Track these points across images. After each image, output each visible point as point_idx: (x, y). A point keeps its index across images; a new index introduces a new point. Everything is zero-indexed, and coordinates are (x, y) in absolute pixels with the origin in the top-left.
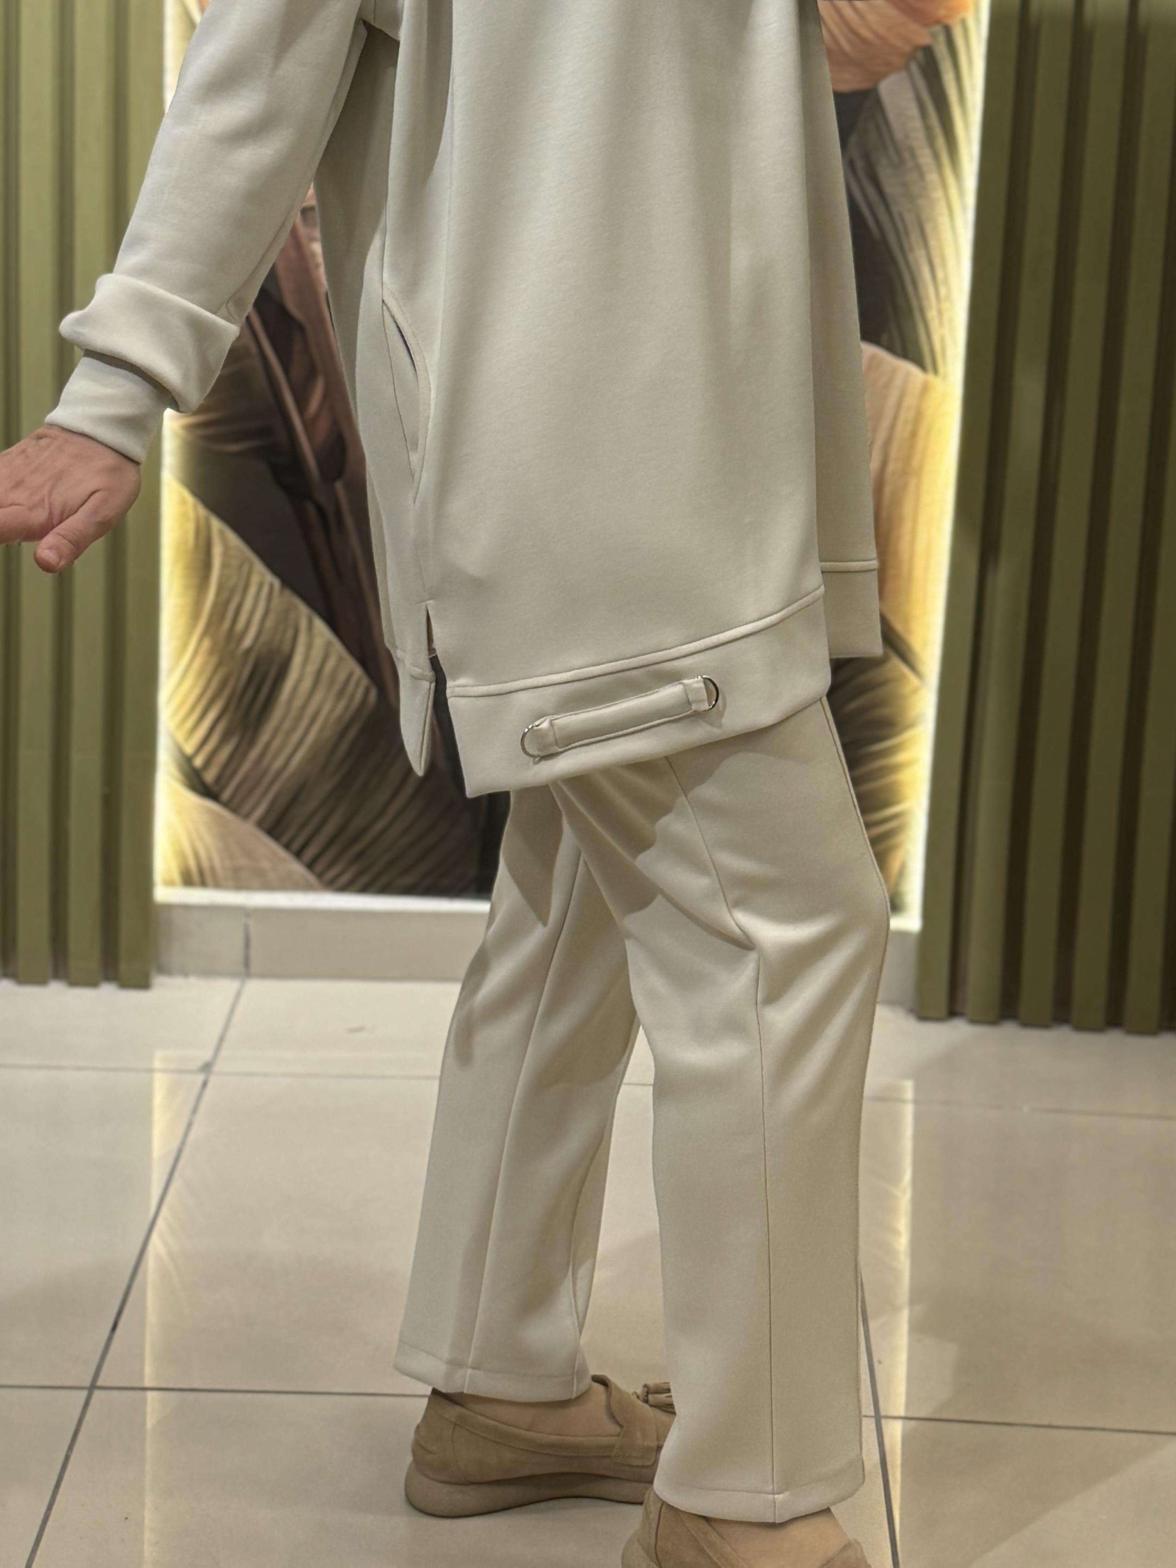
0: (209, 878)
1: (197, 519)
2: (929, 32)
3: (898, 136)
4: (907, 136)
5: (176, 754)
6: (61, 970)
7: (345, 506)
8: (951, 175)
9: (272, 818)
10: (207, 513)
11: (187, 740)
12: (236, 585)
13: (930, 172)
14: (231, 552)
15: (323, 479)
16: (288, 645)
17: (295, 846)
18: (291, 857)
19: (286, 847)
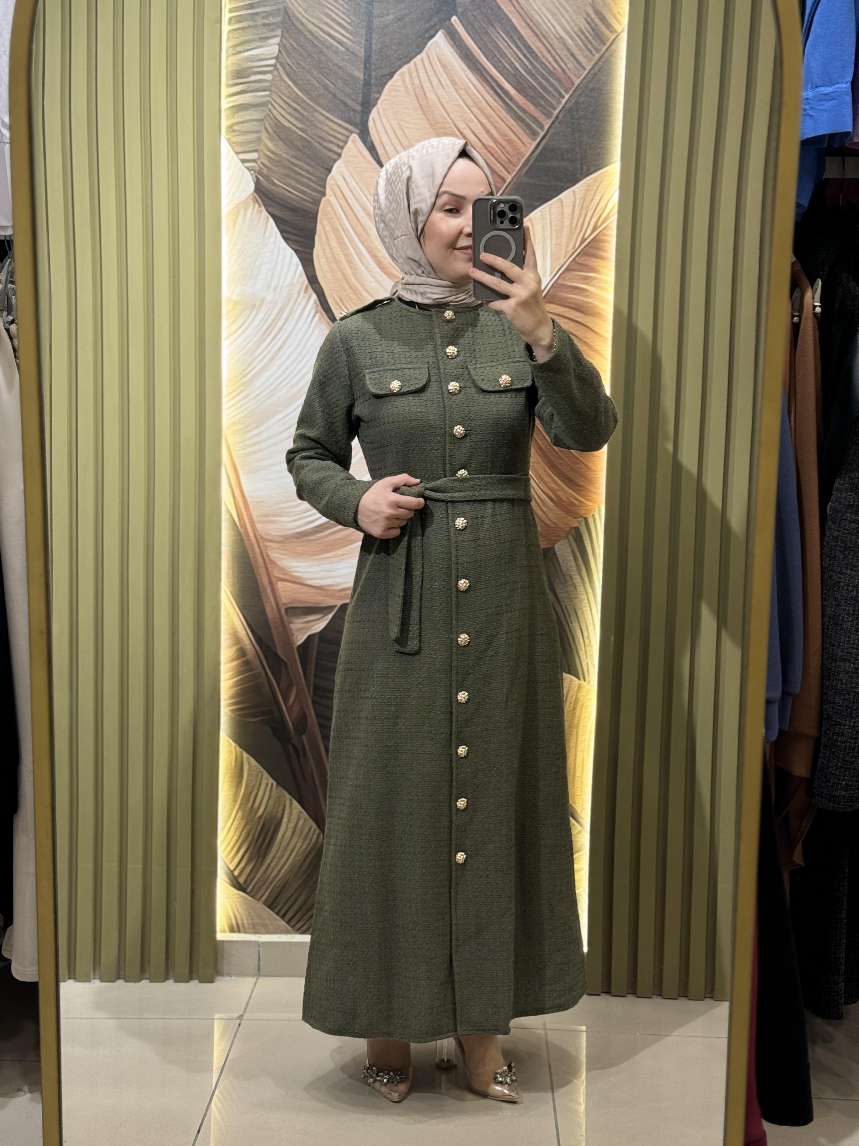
0: (241, 928)
1: (236, 753)
2: (578, 521)
3: (564, 569)
4: (568, 569)
5: (226, 869)
6: (171, 974)
7: (307, 747)
8: (589, 587)
9: (271, 899)
10: (241, 750)
11: (231, 862)
12: (255, 785)
13: (580, 586)
14: (253, 768)
15: (296, 734)
16: (280, 814)
17: (281, 913)
18: (280, 918)
19: (277, 914)
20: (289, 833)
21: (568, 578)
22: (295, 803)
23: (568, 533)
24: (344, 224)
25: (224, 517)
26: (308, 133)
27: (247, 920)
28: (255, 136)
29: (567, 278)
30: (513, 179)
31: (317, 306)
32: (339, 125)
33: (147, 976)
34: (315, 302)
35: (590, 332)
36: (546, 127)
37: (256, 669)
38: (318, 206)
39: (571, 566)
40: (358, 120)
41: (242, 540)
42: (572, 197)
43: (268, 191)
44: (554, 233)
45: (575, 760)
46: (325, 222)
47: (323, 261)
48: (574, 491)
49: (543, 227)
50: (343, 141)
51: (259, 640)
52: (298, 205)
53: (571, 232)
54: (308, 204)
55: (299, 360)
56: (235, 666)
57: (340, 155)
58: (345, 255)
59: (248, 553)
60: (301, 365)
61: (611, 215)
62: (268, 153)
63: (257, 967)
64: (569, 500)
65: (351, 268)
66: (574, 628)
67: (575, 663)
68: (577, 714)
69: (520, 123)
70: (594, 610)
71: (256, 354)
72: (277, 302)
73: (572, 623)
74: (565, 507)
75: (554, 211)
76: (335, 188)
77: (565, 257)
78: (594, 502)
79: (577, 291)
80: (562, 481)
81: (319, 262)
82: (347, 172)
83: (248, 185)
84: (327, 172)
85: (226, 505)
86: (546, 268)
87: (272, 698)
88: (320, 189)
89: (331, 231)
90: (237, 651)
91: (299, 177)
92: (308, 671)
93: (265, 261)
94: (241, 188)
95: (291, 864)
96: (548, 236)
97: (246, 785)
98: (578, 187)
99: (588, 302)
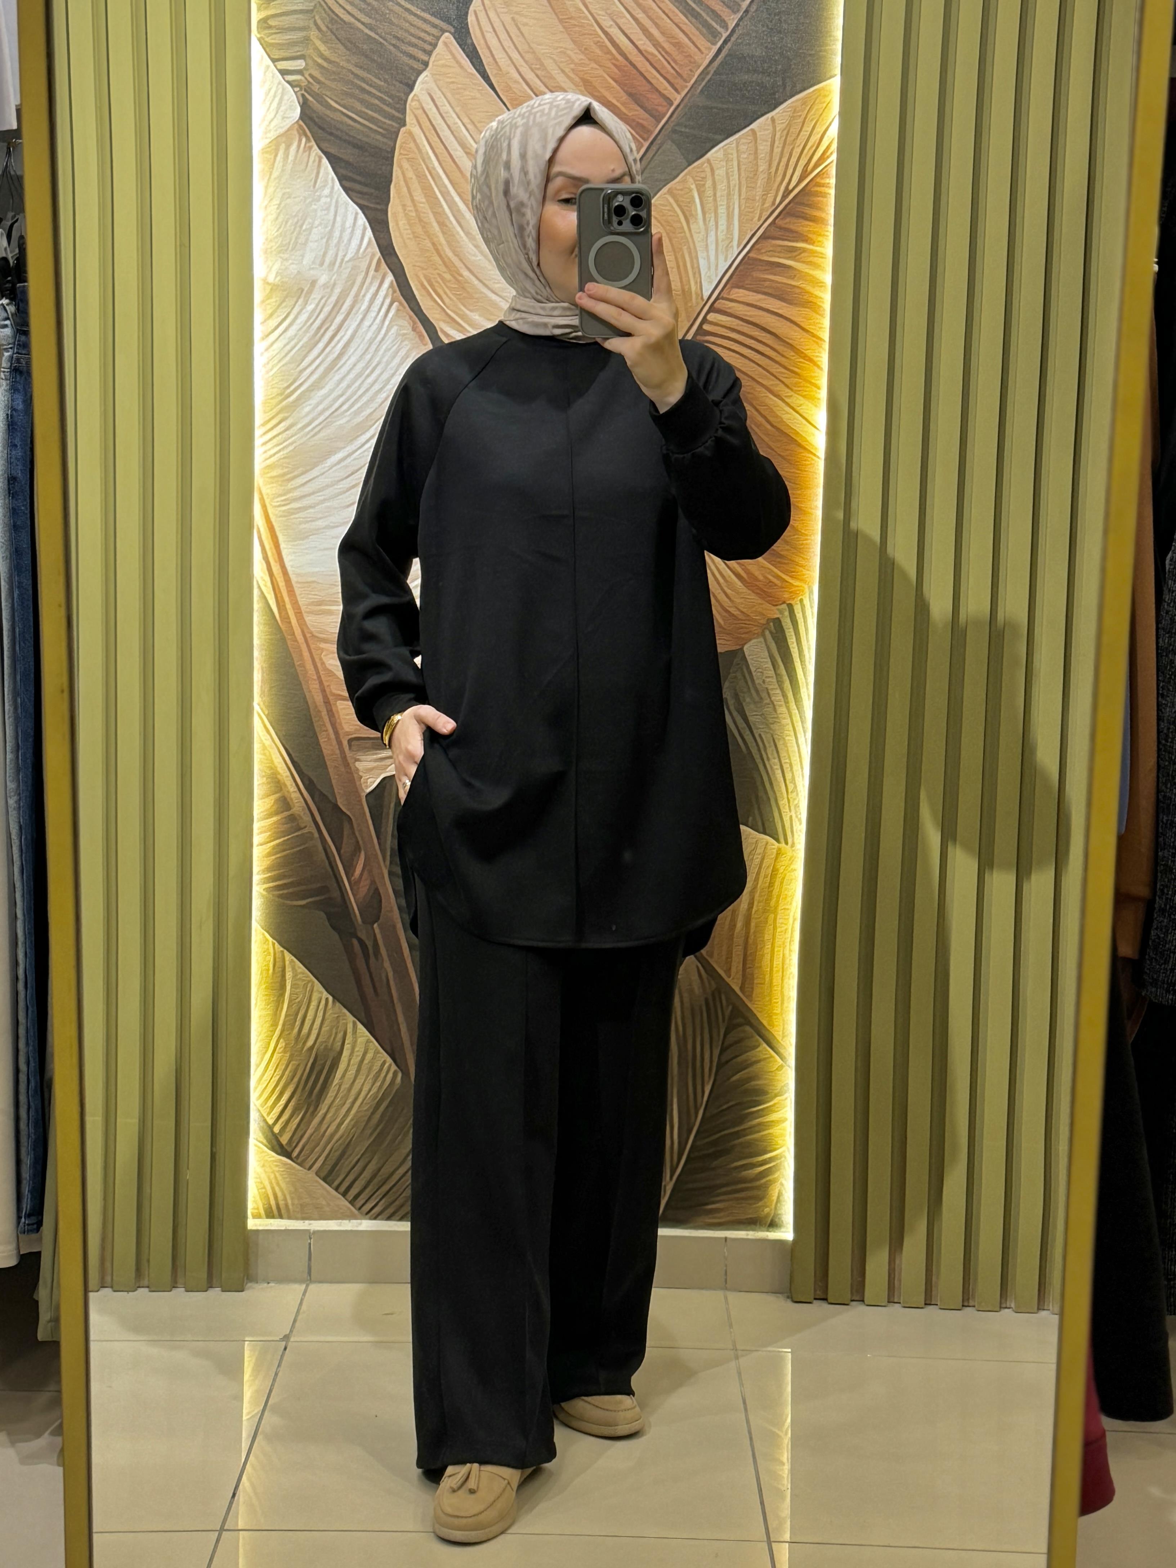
0: (283, 1211)
1: (275, 955)
2: (778, 610)
3: (757, 682)
4: (764, 682)
5: (262, 1124)
6: (180, 1280)
7: (380, 941)
8: (795, 707)
9: (328, 1168)
10: (282, 949)
11: (269, 1114)
12: (302, 1003)
13: (781, 706)
14: (299, 978)
15: (363, 922)
16: (338, 1044)
17: (343, 1188)
18: (340, 1196)
19: (336, 1189)
20: (352, 1072)
21: (764, 695)
22: (360, 1026)
23: (765, 627)
24: (434, 169)
25: (257, 605)
26: (379, 31)
27: (292, 1199)
28: (299, 35)
29: (763, 251)
30: (682, 100)
31: (394, 292)
32: (425, 20)
33: (146, 1282)
34: (391, 286)
35: (797, 329)
36: (731, 26)
37: (305, 827)
38: (395, 140)
39: (767, 677)
40: (453, 14)
41: (283, 640)
42: (771, 127)
43: (320, 117)
44: (744, 182)
45: (772, 961)
46: (406, 165)
47: (402, 222)
48: (773, 565)
49: (727, 173)
50: (430, 44)
51: (310, 785)
52: (365, 139)
53: (769, 180)
56: (275, 823)
57: (426, 64)
58: (435, 214)
59: (292, 659)
60: (370, 380)
61: (828, 153)
62: (320, 61)
63: (306, 1271)
64: (766, 578)
65: (444, 233)
66: (771, 767)
67: (774, 818)
68: (775, 892)
69: (694, 20)
70: (801, 740)
71: (304, 364)
72: (334, 284)
73: (768, 759)
74: (759, 589)
77: (759, 220)
78: (802, 580)
79: (778, 269)
81: (397, 224)
82: (437, 89)
83: (291, 108)
84: (407, 89)
85: (259, 587)
86: (732, 234)
87: (329, 870)
88: (397, 114)
89: (414, 177)
90: (277, 801)
91: (366, 97)
92: (383, 830)
93: (317, 223)
94: (280, 113)
95: (355, 1115)
96: (735, 186)
97: (290, 1001)
98: (778, 113)
99: (794, 286)
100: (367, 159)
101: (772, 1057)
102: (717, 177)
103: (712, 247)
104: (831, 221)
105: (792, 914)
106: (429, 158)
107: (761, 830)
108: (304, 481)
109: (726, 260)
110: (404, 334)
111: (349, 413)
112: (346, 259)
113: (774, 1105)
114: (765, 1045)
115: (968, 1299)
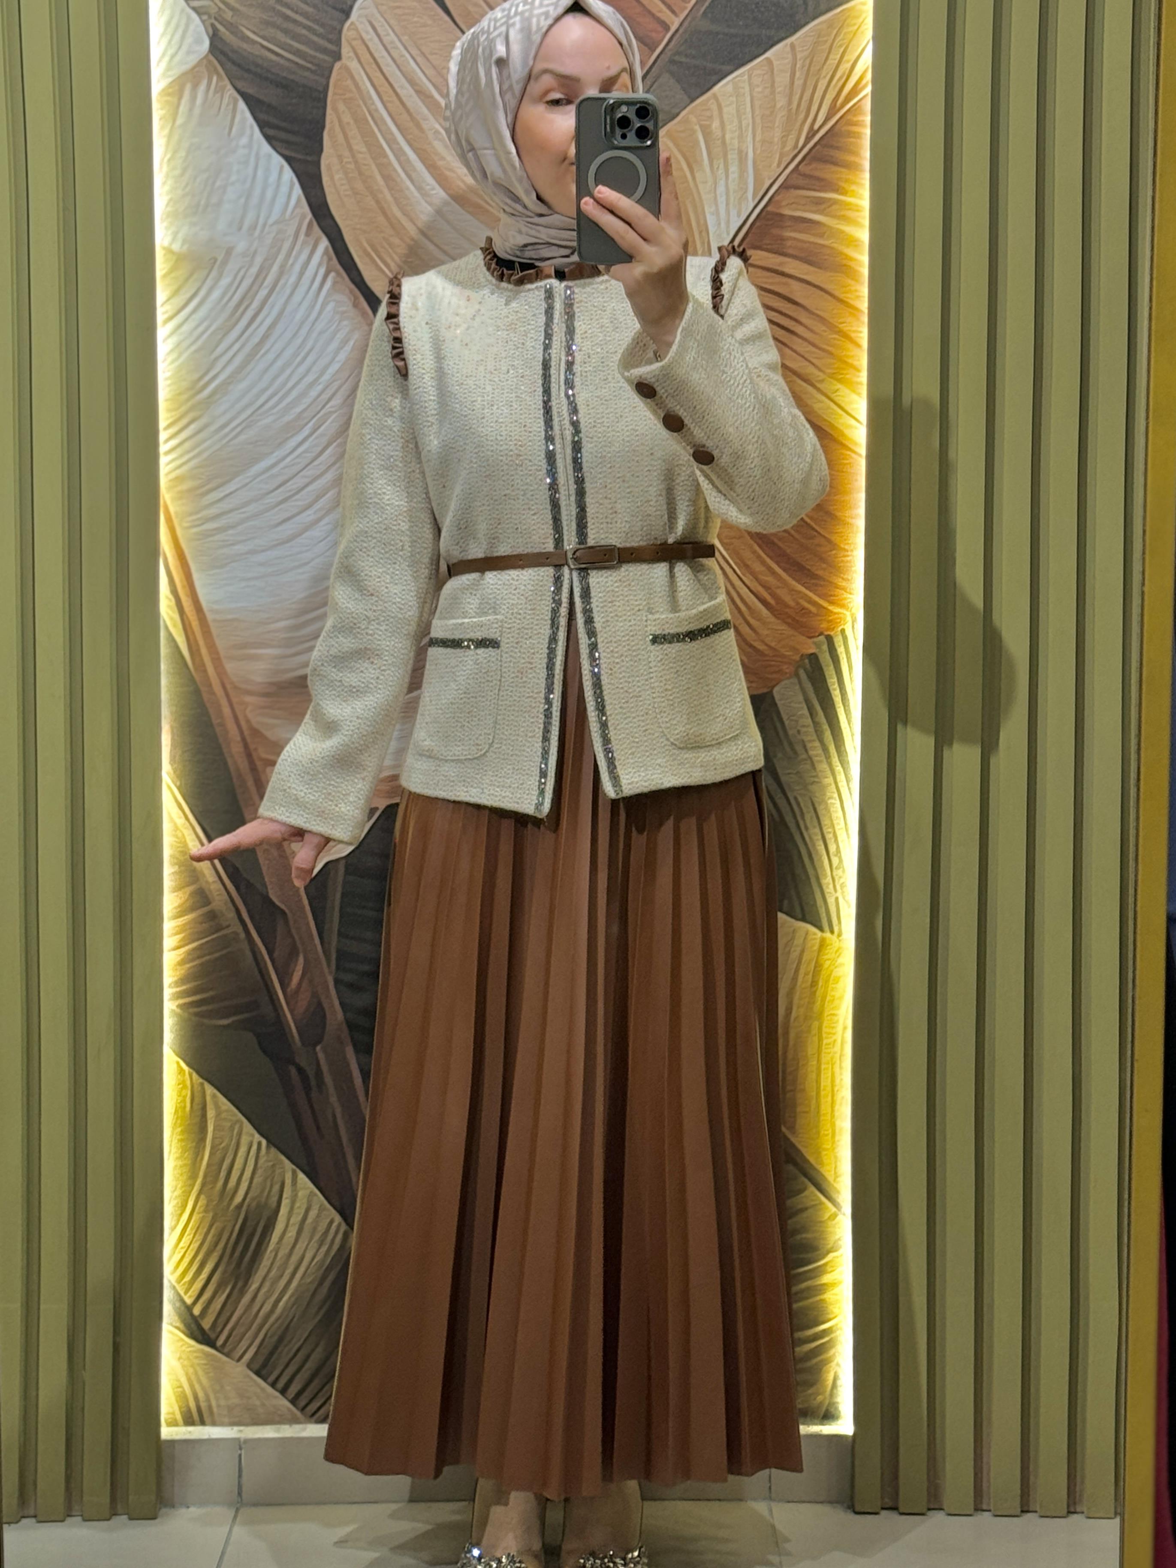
0: (207, 1417)
1: (192, 1087)
2: (815, 643)
3: (791, 732)
4: (799, 732)
5: (178, 1304)
6: (76, 1507)
7: (325, 1068)
8: (838, 764)
9: (261, 1359)
10: (201, 1080)
11: (186, 1293)
12: (228, 1146)
13: (821, 762)
14: (223, 1115)
15: (303, 1044)
16: (275, 1199)
17: (281, 1384)
18: (277, 1394)
19: (273, 1385)
20: (292, 1233)
21: (799, 748)
22: (301, 1176)
23: (798, 665)
24: (377, 110)
25: (164, 650)
27: (217, 1399)
29: (784, 203)
30: (681, 25)
31: (330, 259)
33: (32, 1512)
34: (326, 252)
35: (829, 298)
37: (228, 926)
38: (329, 77)
39: (804, 726)
41: (197, 692)
42: (790, 56)
43: (234, 51)
44: (758, 120)
45: (818, 1082)
46: (341, 107)
47: (338, 176)
48: (806, 588)
49: (738, 111)
51: (234, 874)
52: (292, 77)
53: (790, 119)
54: (307, 74)
55: (299, 359)
56: (188, 923)
58: (380, 166)
59: (210, 717)
60: (302, 369)
61: (861, 86)
63: (235, 1490)
64: (798, 603)
65: (390, 189)
66: (810, 838)
67: (815, 901)
68: (819, 993)
70: (847, 803)
71: (219, 350)
72: (255, 252)
73: (807, 828)
74: (789, 617)
75: (756, 81)
76: (357, 43)
77: (779, 165)
78: (843, 606)
79: (803, 225)
80: (784, 570)
81: (332, 178)
82: (378, 16)
83: (198, 41)
84: (342, 16)
85: (166, 628)
86: (746, 184)
87: (259, 978)
88: (330, 46)
89: (352, 122)
90: (193, 894)
91: (291, 26)
92: (326, 927)
93: (233, 178)
94: (185, 48)
95: (296, 1290)
96: (748, 125)
97: (212, 1148)
98: (799, 38)
99: (823, 246)
100: (294, 101)
101: (821, 1203)
102: (725, 116)
103: (722, 200)
104: (867, 165)
105: (841, 1022)
106: (370, 98)
107: (800, 916)
108: (222, 495)
109: (739, 216)
110: (343, 313)
111: (275, 411)
112: (271, 221)
113: (825, 1265)
114: (812, 1188)
115: (1075, 1503)
